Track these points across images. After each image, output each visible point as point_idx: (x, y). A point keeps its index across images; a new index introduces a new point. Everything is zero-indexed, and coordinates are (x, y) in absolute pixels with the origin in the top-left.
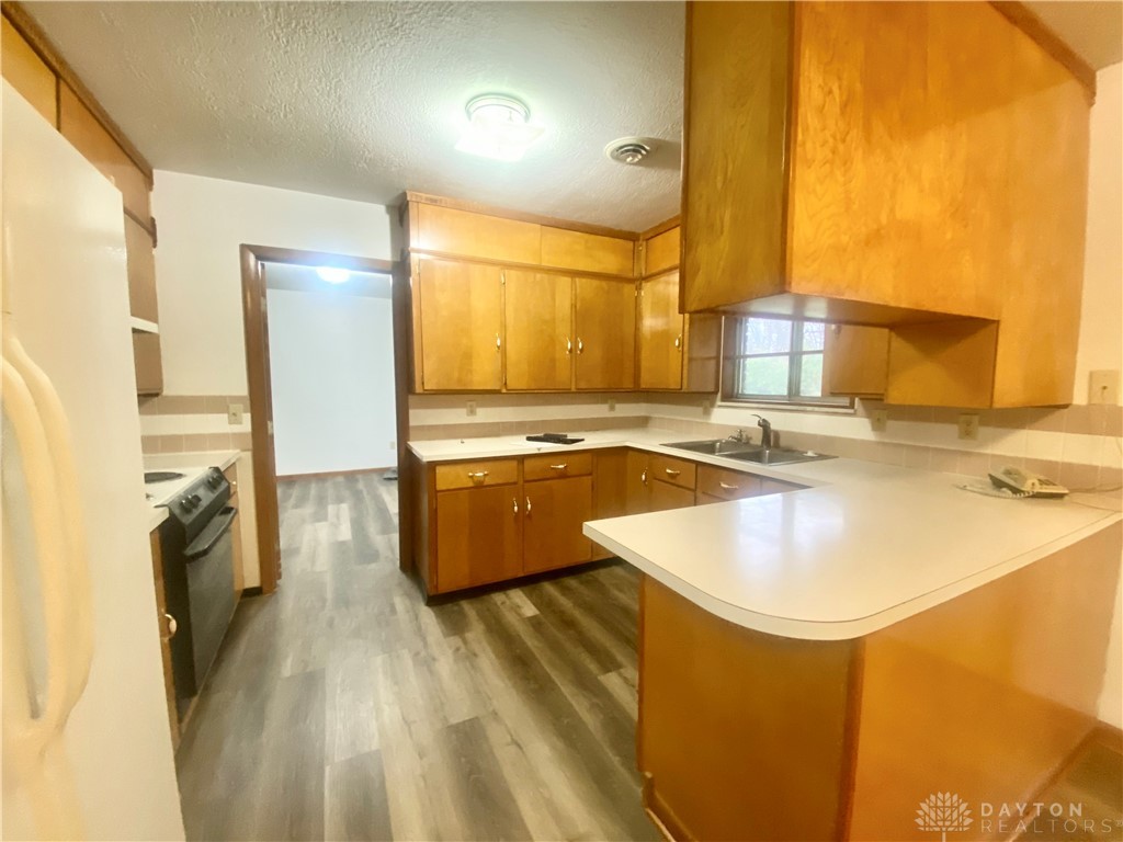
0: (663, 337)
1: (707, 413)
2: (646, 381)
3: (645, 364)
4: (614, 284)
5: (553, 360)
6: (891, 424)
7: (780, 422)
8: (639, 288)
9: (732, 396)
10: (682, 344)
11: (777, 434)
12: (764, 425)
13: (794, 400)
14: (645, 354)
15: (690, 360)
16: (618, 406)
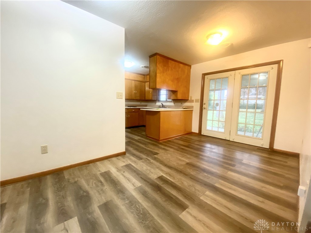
0: (149, 92)
1: (156, 103)
2: (147, 98)
3: (146, 96)
4: (141, 82)
5: (132, 94)
6: (176, 103)
7: (164, 104)
8: (145, 83)
9: (159, 101)
10: (152, 92)
11: (164, 106)
12: (162, 104)
13: (166, 101)
14: (146, 94)
15: (153, 95)
16: (142, 103)
